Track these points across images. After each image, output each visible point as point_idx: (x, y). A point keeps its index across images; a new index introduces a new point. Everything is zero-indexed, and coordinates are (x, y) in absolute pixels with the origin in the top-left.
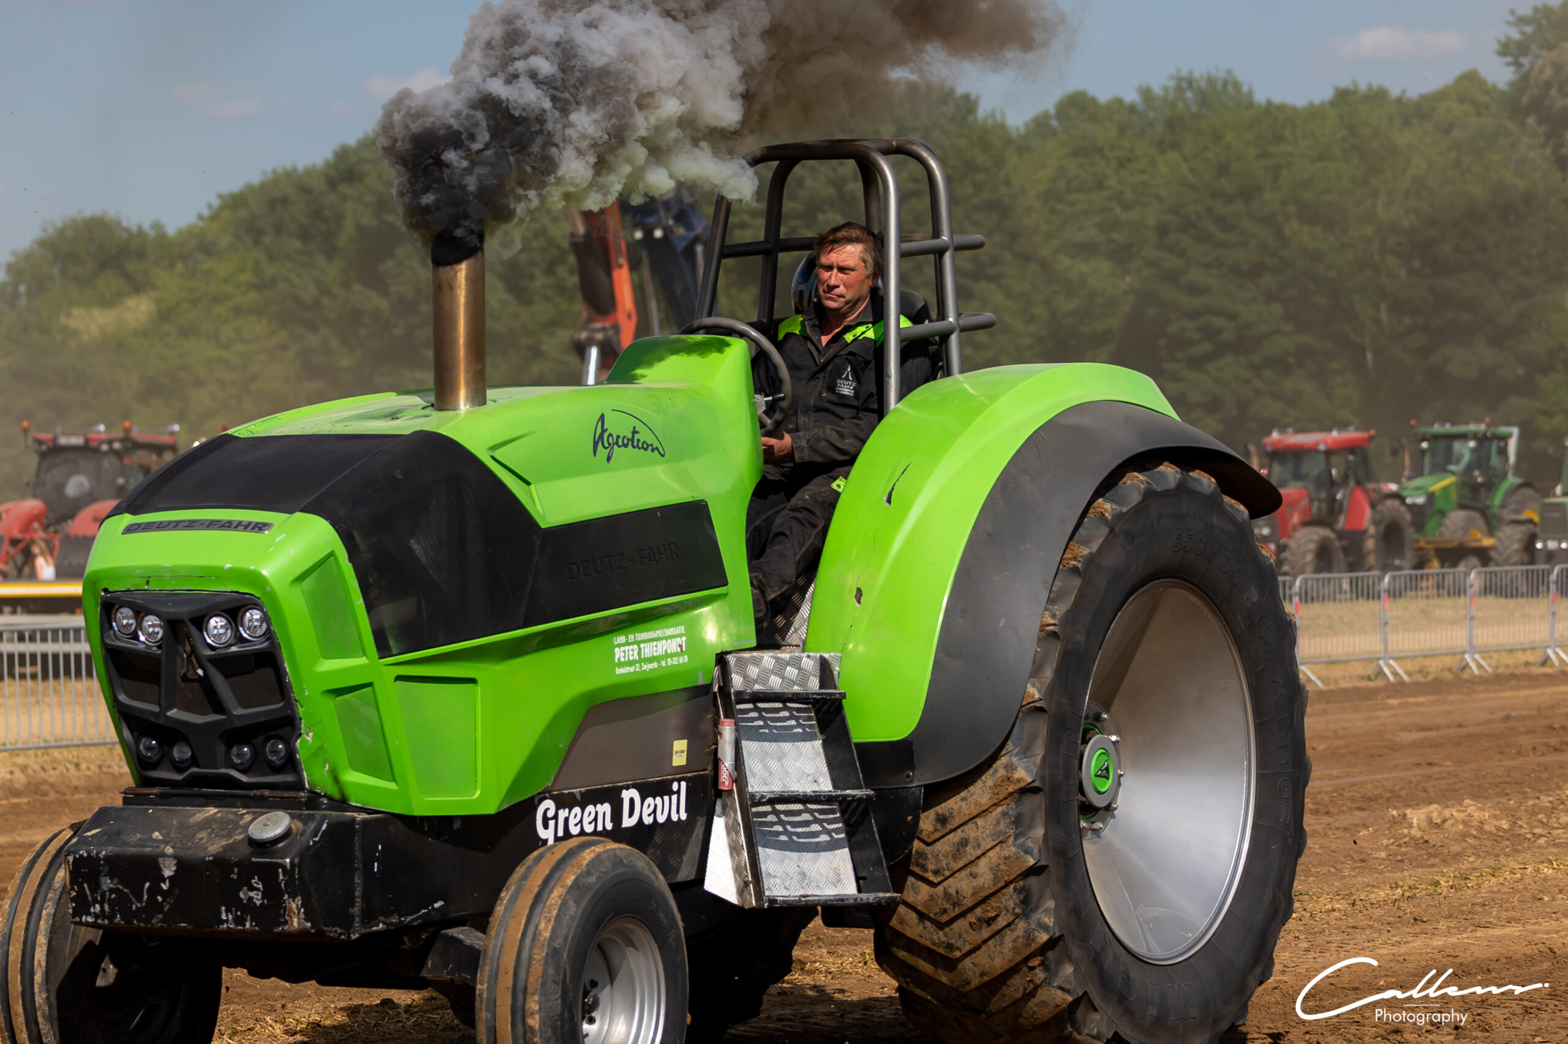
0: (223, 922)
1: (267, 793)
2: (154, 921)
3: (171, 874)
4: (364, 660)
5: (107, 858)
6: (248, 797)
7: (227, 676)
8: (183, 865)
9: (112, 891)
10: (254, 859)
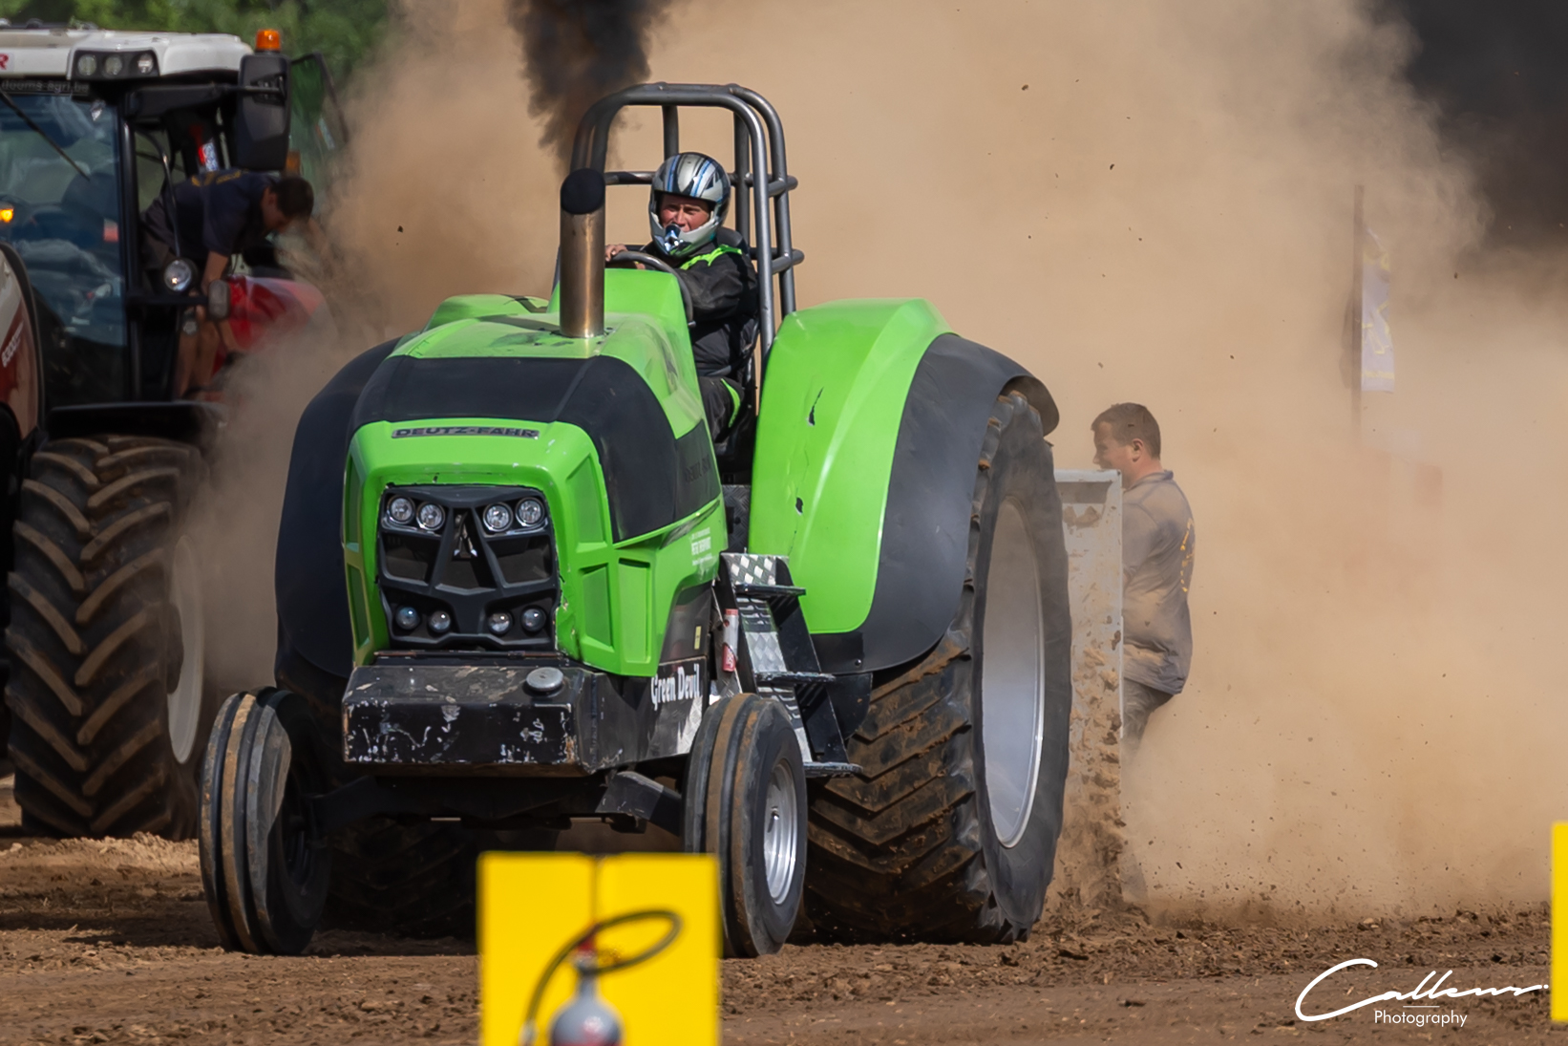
0: (502, 757)
1: (523, 653)
2: (432, 759)
3: (454, 719)
4: (603, 545)
5: (389, 708)
6: (506, 657)
7: (498, 556)
8: (465, 712)
9: (391, 734)
10: (537, 705)
